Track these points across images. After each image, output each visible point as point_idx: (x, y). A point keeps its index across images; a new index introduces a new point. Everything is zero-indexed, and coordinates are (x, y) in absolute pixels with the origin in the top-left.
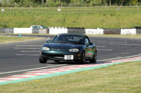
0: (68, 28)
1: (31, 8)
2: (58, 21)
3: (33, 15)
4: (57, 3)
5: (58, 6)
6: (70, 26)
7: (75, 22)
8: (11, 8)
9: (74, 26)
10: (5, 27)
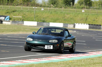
0: (89, 25)
1: (63, 9)
2: (82, 19)
3: (64, 14)
4: (82, 6)
5: (82, 8)
6: (91, 23)
7: (94, 20)
8: (48, 8)
9: (94, 23)
10: (44, 21)
